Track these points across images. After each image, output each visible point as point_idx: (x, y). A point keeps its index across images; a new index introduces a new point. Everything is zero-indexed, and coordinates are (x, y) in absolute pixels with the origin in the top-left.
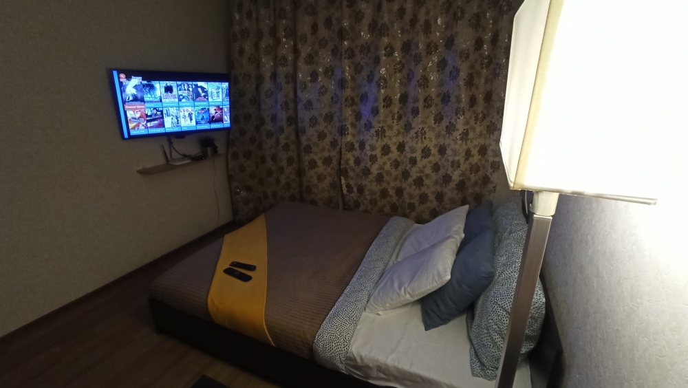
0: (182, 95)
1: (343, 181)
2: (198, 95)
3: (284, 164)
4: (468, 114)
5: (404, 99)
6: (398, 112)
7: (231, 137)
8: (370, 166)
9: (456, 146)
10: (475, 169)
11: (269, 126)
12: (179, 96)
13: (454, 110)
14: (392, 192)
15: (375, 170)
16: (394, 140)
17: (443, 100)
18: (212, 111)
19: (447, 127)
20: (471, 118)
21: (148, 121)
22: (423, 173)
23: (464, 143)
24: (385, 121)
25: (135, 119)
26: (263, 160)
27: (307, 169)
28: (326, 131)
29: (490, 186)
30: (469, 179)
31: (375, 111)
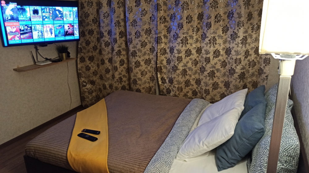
0: (45, 16)
1: (159, 76)
2: (56, 16)
3: (118, 64)
4: (246, 26)
5: (201, 16)
6: (197, 26)
7: (79, 46)
8: (178, 64)
9: (238, 48)
10: (252, 64)
11: (106, 38)
12: (43, 17)
13: (237, 23)
14: (193, 82)
15: (180, 67)
16: (194, 46)
17: (228, 17)
18: (66, 27)
19: (231, 35)
20: (248, 28)
21: (21, 34)
22: (215, 68)
23: (244, 46)
24: (187, 33)
25: (12, 32)
26: (103, 62)
27: (133, 67)
28: (146, 41)
29: (264, 76)
30: (248, 72)
31: (180, 26)
